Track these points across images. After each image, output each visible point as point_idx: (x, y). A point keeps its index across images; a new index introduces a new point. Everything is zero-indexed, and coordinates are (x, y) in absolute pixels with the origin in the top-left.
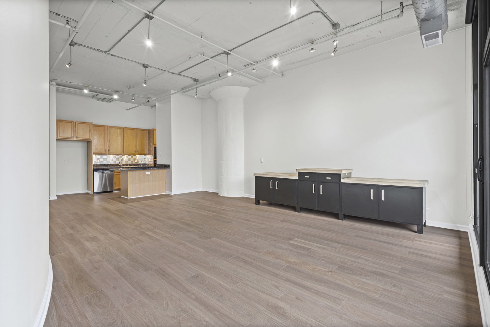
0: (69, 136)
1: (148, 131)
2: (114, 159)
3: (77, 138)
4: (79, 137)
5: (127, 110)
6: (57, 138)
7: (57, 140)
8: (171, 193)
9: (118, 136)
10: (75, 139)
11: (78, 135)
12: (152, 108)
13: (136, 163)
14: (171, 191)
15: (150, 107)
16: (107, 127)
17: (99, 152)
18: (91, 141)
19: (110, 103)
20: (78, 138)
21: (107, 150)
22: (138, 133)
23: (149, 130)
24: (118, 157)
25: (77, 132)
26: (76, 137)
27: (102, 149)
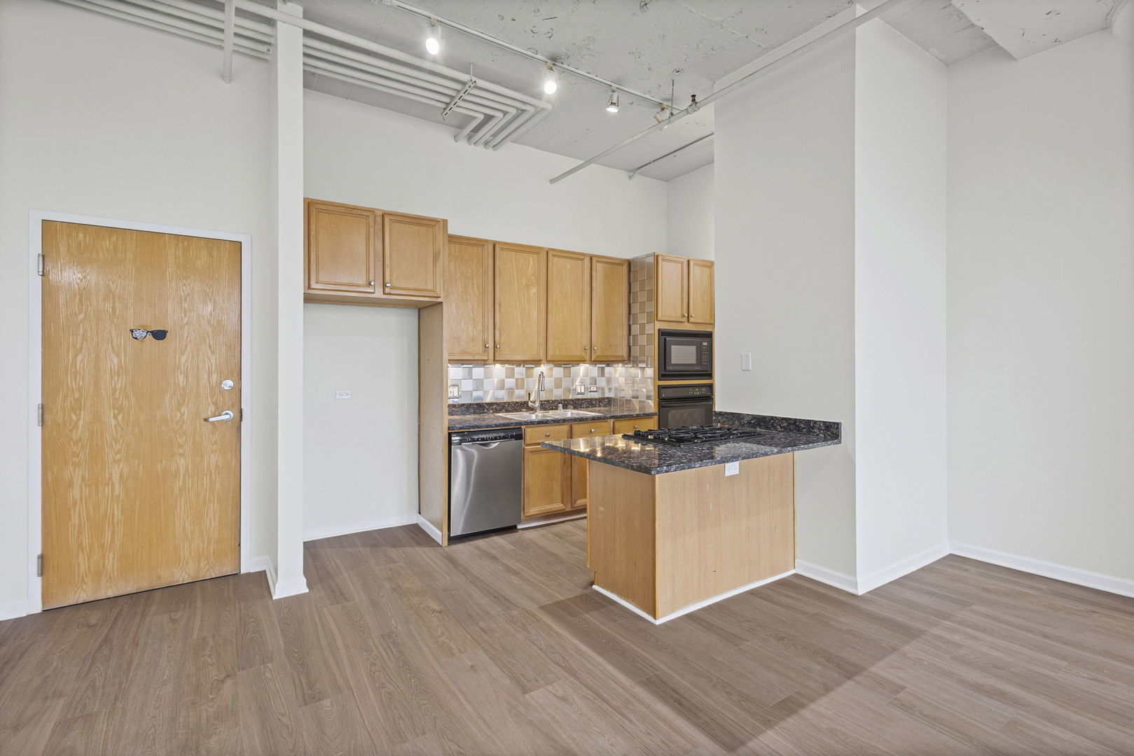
0: (355, 280)
1: (625, 268)
2: (507, 380)
3: (387, 290)
4: (395, 284)
5: (552, 181)
6: (309, 287)
7: (309, 299)
8: (855, 585)
9: (527, 286)
10: (379, 294)
11: (391, 275)
12: (630, 177)
13: (580, 397)
14: (853, 572)
15: (623, 175)
16: (491, 248)
17: (465, 353)
18: (441, 303)
19: (496, 152)
20: (392, 288)
21: (490, 345)
22: (594, 273)
23: (629, 263)
24: (521, 374)
25: (387, 261)
26: (384, 286)
27: (473, 339)
